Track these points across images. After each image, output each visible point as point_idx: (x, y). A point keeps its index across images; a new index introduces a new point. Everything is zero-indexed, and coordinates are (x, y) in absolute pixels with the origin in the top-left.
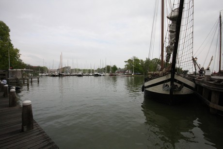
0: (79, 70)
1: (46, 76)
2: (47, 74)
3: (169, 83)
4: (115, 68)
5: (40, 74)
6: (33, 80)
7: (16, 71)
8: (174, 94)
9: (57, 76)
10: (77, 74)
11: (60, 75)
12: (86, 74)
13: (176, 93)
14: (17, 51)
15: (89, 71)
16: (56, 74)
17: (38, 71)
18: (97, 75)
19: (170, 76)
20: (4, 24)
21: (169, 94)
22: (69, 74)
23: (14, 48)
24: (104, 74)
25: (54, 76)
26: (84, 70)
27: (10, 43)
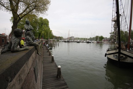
0: (79, 39)
1: (62, 41)
2: (63, 41)
3: (117, 54)
4: (102, 38)
5: (60, 40)
6: (57, 44)
7: (51, 40)
8: (121, 61)
9: (67, 42)
10: (77, 41)
11: (68, 42)
12: (82, 41)
13: (123, 61)
14: (52, 31)
15: (84, 39)
16: (67, 41)
17: (59, 39)
18: (88, 42)
19: (117, 51)
20: (47, 20)
21: (117, 60)
22: (73, 41)
23: (51, 30)
24: (93, 42)
25: (65, 42)
26: (81, 39)
27: (49, 28)
